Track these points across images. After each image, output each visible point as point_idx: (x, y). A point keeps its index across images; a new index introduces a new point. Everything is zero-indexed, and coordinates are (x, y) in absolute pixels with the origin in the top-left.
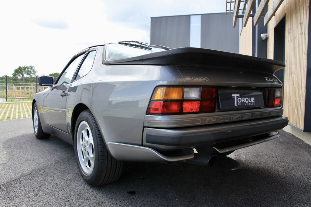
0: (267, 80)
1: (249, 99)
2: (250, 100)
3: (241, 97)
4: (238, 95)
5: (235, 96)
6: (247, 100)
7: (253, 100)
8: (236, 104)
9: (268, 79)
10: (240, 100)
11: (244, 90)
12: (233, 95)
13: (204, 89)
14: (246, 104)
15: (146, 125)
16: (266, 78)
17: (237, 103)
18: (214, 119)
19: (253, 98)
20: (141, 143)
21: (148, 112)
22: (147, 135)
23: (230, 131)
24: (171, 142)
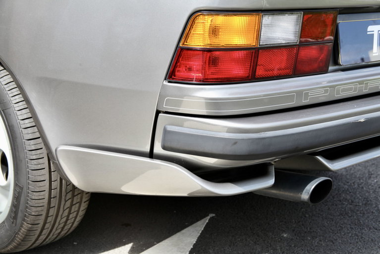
5: (375, 30)
8: (375, 49)
12: (370, 28)
15: (164, 107)
18: (326, 91)
20: (147, 149)
21: (171, 76)
22: (166, 132)
23: (362, 120)
24: (229, 150)
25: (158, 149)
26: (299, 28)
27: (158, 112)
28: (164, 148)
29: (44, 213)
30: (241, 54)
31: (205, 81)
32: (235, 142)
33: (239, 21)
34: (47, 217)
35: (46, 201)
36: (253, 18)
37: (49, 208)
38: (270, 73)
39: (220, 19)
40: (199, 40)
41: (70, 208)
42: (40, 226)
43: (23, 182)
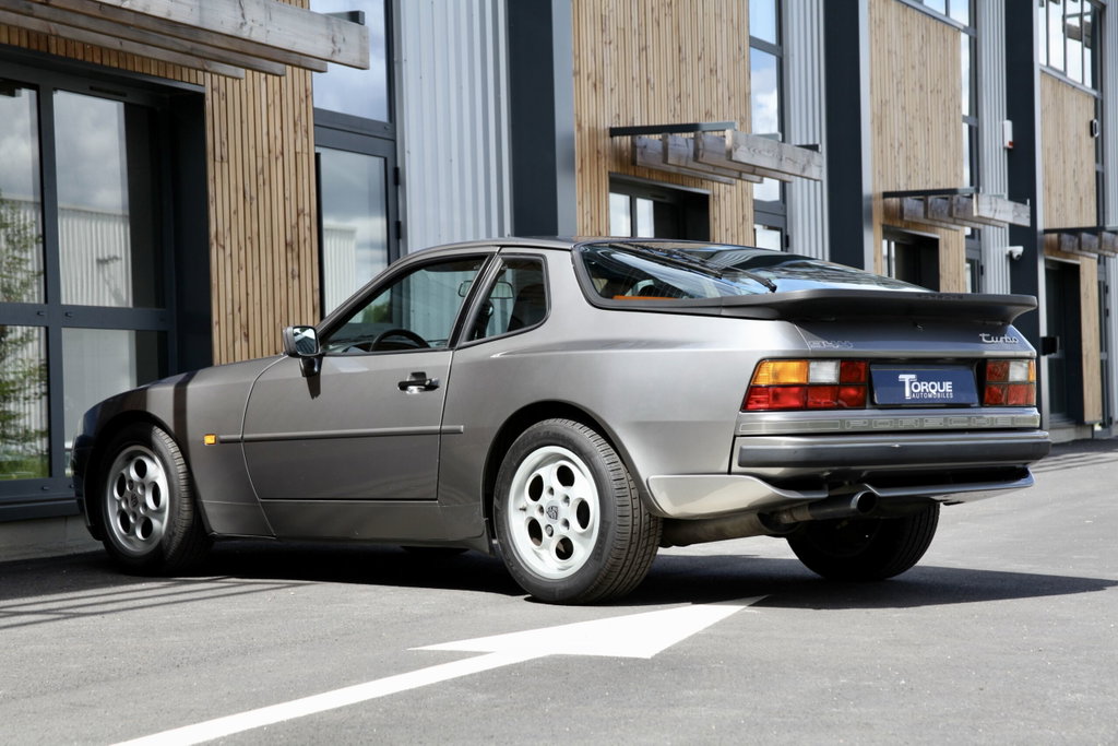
0: (984, 340)
1: (937, 386)
2: (942, 388)
3: (919, 380)
4: (913, 376)
5: (906, 378)
6: (933, 387)
7: (947, 386)
8: (907, 394)
9: (986, 338)
10: (916, 387)
11: (926, 367)
12: (901, 377)
13: (847, 364)
14: (930, 396)
15: (741, 432)
16: (983, 335)
17: (912, 392)
19: (948, 383)
20: (726, 470)
21: (745, 407)
22: (741, 450)
23: (897, 446)
24: (791, 458)
25: (735, 467)
26: (838, 372)
27: (735, 437)
28: (740, 465)
29: (627, 548)
30: (796, 390)
31: (770, 410)
32: (796, 451)
33: (794, 365)
34: (626, 559)
35: (629, 535)
36: (803, 364)
37: (631, 543)
38: (818, 405)
39: (779, 365)
40: (765, 379)
41: (646, 547)
42: (623, 561)
43: (611, 517)
